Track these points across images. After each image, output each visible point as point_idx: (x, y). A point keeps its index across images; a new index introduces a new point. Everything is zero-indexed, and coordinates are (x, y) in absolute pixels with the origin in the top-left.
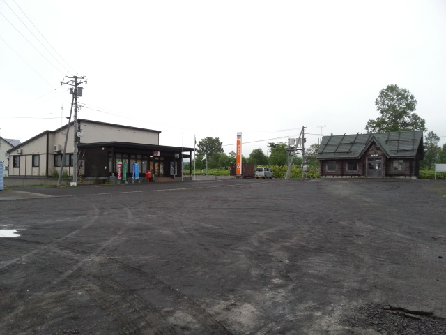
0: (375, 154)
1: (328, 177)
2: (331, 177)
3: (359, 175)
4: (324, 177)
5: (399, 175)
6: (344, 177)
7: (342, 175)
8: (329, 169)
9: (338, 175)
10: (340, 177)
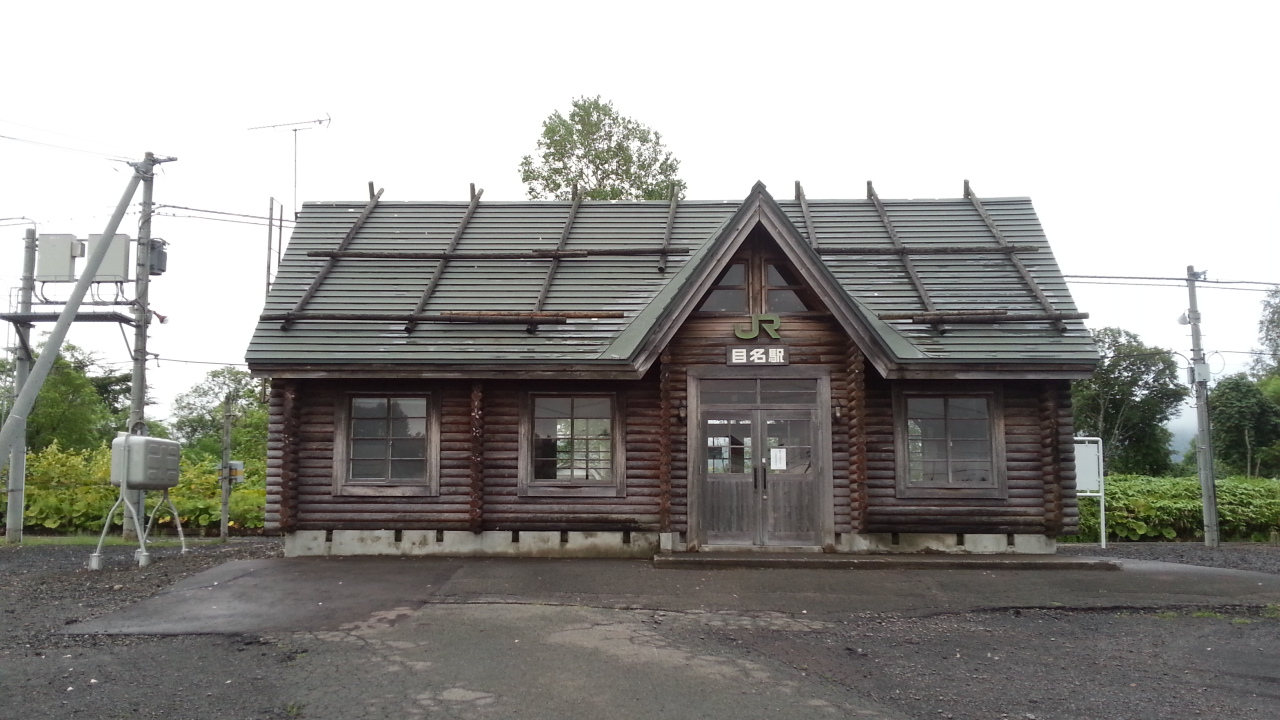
0: (764, 339)
1: (349, 542)
2: (380, 543)
3: (626, 528)
4: (307, 543)
5: (961, 528)
6: (498, 542)
7: (480, 525)
8: (359, 468)
9: (441, 527)
10: (457, 542)
